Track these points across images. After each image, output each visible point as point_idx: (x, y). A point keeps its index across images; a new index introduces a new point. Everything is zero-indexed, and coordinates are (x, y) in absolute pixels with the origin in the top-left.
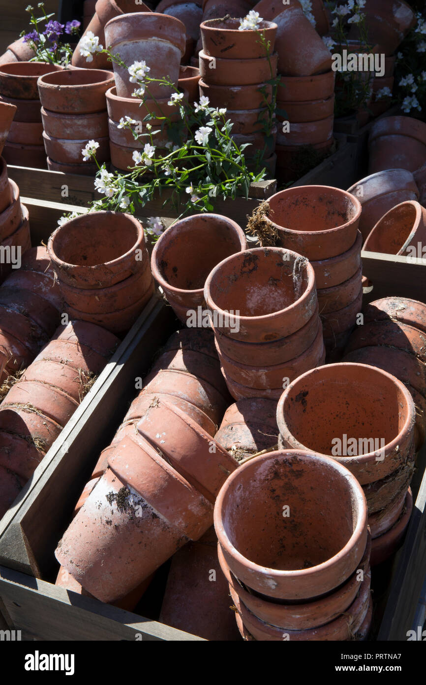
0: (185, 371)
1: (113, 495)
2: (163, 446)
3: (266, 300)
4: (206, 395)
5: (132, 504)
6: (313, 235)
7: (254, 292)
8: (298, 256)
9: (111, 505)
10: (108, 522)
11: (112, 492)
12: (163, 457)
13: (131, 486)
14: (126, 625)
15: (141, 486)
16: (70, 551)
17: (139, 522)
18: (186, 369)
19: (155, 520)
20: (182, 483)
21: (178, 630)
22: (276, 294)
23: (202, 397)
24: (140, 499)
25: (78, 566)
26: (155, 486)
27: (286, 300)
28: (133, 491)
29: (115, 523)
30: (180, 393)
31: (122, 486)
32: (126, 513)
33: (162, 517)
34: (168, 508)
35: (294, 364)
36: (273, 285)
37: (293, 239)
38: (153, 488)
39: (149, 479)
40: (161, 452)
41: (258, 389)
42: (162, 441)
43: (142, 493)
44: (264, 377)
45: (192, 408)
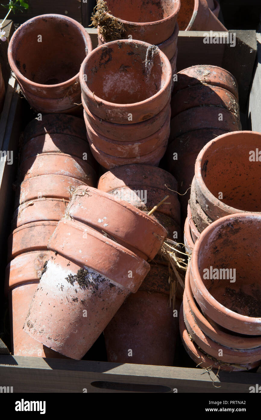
0: (59, 152)
1: (73, 277)
2: (107, 229)
3: (117, 84)
4: (81, 168)
5: (92, 281)
6: (154, 25)
7: (108, 79)
8: (149, 46)
9: (73, 286)
10: (74, 300)
11: (71, 275)
12: (108, 237)
13: (89, 267)
14: (104, 373)
15: (98, 265)
16: (44, 330)
17: (100, 294)
18: (59, 150)
19: (112, 289)
20: (130, 254)
21: (147, 365)
22: (126, 78)
23: (79, 171)
24: (98, 275)
25: (56, 340)
26: (110, 263)
27: (134, 82)
28: (90, 270)
29: (81, 298)
30: (62, 171)
31: (79, 268)
32: (88, 289)
33: (117, 284)
34: (122, 277)
35: (160, 134)
36: (123, 71)
37: (136, 30)
38: (108, 264)
39: (104, 258)
40: (106, 234)
41: (130, 158)
42: (105, 225)
43: (100, 270)
44: (137, 148)
45: (76, 181)
